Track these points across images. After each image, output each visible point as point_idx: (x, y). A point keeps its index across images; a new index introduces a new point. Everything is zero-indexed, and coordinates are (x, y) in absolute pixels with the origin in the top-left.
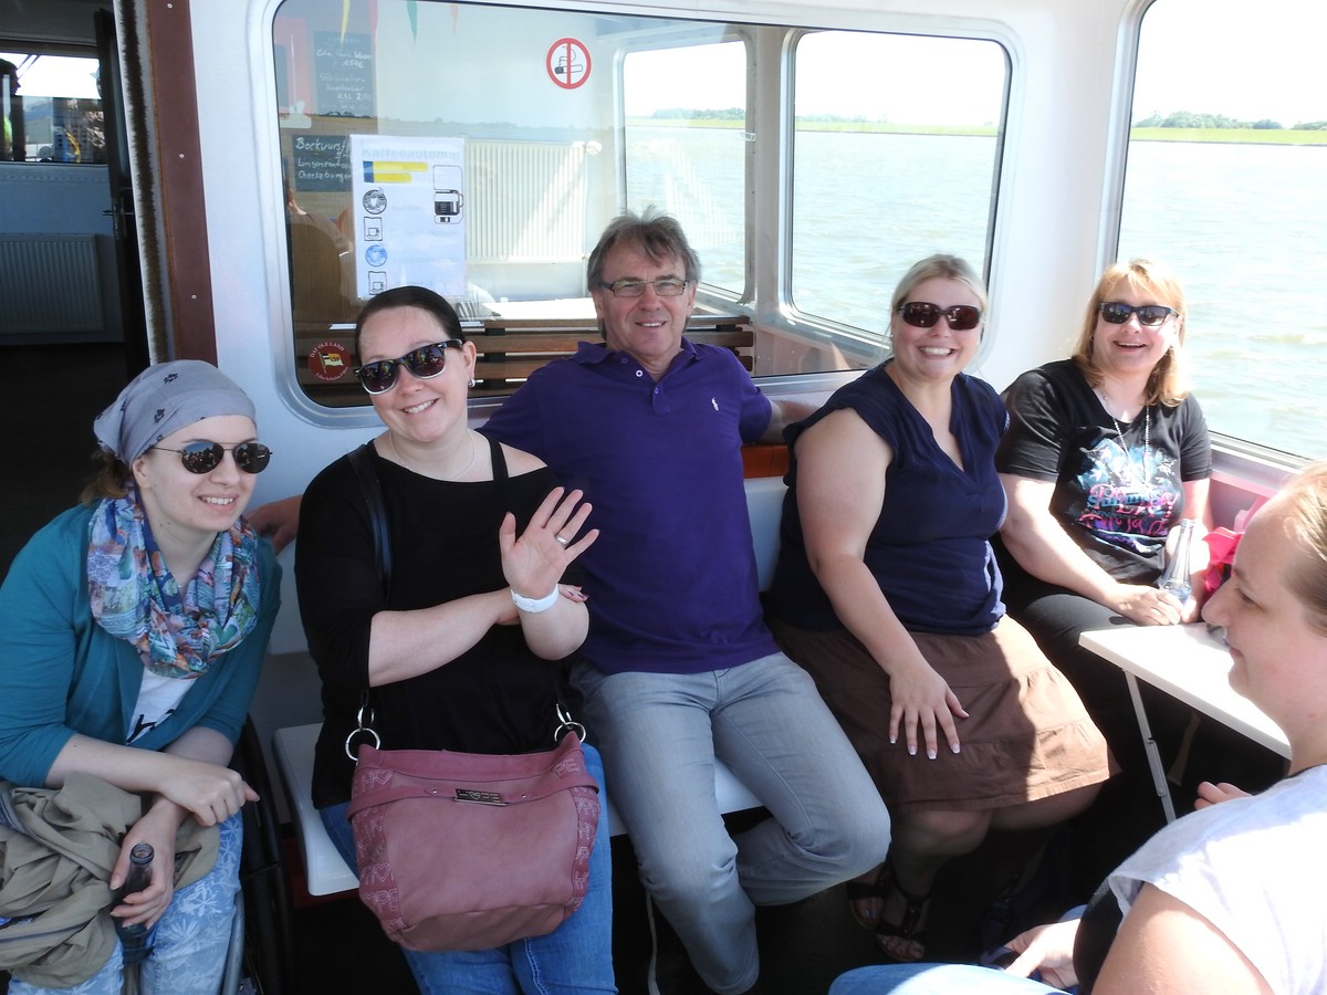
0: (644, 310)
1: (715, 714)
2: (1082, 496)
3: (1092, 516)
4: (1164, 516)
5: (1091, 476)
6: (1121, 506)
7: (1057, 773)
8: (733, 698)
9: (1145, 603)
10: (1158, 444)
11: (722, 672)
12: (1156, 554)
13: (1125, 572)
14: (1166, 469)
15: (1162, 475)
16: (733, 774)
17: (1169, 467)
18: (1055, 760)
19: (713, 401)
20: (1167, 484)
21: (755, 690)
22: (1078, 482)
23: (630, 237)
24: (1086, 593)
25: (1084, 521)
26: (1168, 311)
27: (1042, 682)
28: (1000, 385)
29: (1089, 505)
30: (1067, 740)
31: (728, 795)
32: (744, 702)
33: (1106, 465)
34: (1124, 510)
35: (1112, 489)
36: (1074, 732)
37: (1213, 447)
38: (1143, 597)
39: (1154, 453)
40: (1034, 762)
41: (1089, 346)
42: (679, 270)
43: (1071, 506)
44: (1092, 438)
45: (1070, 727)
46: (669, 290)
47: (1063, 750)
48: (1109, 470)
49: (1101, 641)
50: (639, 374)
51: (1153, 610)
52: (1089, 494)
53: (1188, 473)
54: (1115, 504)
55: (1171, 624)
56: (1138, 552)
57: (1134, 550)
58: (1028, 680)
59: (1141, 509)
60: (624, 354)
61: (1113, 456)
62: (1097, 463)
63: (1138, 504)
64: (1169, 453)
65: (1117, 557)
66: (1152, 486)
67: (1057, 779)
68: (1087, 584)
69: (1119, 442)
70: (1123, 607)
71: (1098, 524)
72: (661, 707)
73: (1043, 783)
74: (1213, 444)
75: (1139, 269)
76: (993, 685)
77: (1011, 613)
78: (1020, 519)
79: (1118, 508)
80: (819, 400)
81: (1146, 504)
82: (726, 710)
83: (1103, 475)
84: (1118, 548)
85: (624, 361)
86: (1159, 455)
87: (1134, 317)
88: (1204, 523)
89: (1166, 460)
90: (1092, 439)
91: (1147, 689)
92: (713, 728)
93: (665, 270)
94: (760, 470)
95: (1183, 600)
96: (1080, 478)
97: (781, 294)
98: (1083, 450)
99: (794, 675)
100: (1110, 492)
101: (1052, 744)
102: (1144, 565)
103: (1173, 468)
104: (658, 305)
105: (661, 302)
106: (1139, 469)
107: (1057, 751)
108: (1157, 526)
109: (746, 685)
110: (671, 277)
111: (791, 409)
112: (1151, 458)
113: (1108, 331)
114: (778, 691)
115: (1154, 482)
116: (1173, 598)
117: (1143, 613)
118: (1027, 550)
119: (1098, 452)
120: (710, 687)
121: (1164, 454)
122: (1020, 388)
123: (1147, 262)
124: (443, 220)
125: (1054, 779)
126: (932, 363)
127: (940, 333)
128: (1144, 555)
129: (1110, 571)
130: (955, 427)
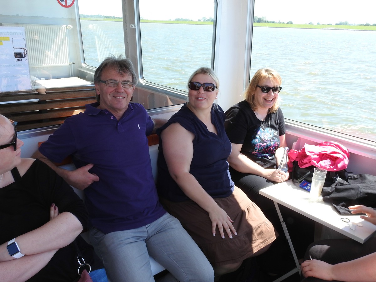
1: (147, 241)
5: (255, 141)
7: (261, 241)
8: (153, 234)
10: (272, 127)
11: (148, 225)
12: (273, 159)
13: (266, 165)
17: (276, 133)
18: (260, 236)
19: (138, 126)
20: (276, 139)
21: (161, 230)
23: (113, 65)
24: (256, 174)
27: (252, 209)
29: (255, 150)
30: (263, 228)
32: (157, 235)
37: (286, 123)
38: (274, 173)
40: (254, 239)
43: (249, 151)
45: (263, 224)
46: (127, 86)
47: (262, 232)
50: (112, 118)
52: (255, 147)
53: (281, 133)
56: (269, 159)
57: (268, 158)
58: (248, 209)
64: (275, 129)
67: (262, 243)
73: (257, 245)
74: (286, 122)
82: (151, 238)
84: (264, 158)
85: (107, 113)
86: (273, 130)
89: (275, 131)
92: (147, 246)
93: (126, 78)
97: (139, 76)
99: (173, 221)
100: (261, 146)
101: (259, 231)
102: (271, 163)
104: (123, 90)
107: (261, 233)
109: (157, 228)
110: (128, 81)
117: (275, 178)
120: (144, 232)
124: (18, 60)
125: (261, 243)
126: (199, 102)
127: (200, 92)
128: (271, 160)
129: (262, 166)
130: (213, 122)
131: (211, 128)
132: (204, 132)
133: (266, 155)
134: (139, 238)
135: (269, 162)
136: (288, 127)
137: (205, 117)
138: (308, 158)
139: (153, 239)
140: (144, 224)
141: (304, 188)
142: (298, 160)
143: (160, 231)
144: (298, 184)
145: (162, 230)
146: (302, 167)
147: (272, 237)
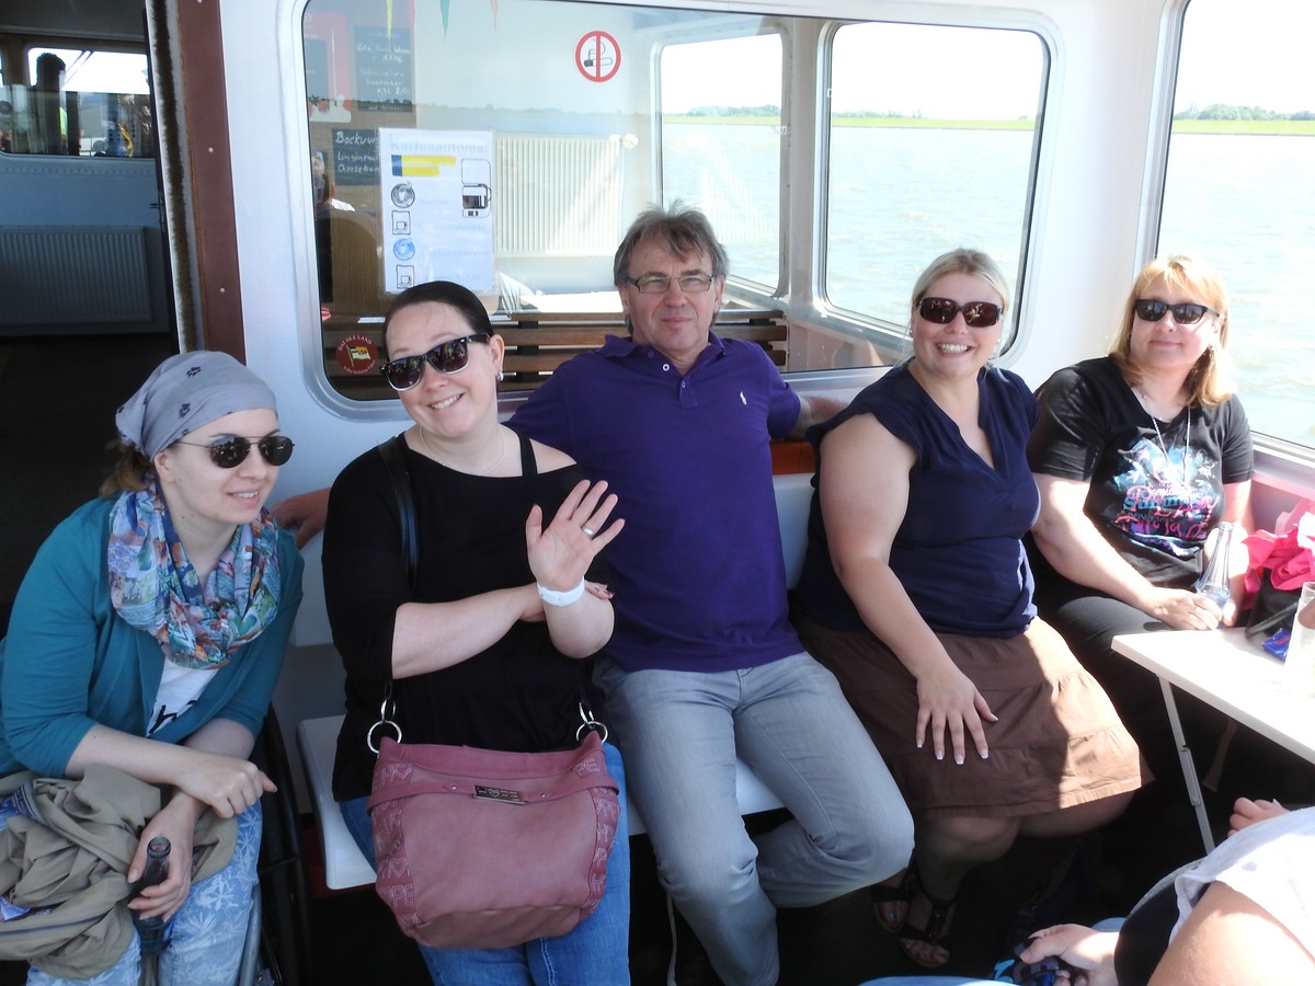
0: (669, 306)
1: (737, 714)
2: (1119, 498)
3: (1128, 518)
4: (1203, 520)
5: (1128, 478)
6: (1159, 508)
7: (1087, 781)
8: (755, 698)
9: (1182, 607)
10: (1199, 445)
11: (745, 671)
12: (1193, 557)
13: (1162, 575)
14: (1207, 472)
15: (1203, 478)
16: (755, 774)
17: (1209, 469)
18: (1086, 767)
19: (742, 395)
20: (1206, 487)
21: (777, 691)
22: (1114, 483)
23: (655, 233)
24: (1121, 597)
25: (1121, 523)
26: (1204, 309)
27: (1074, 687)
28: (1033, 383)
29: (1125, 507)
30: (1098, 747)
31: (749, 796)
32: (765, 702)
33: (1144, 466)
34: (1162, 512)
35: (1150, 491)
36: (1106, 738)
37: (1256, 448)
38: (1179, 601)
39: (1194, 455)
41: (1126, 344)
42: (706, 265)
43: (1106, 508)
44: (1131, 438)
45: (1102, 734)
46: (695, 286)
47: (1094, 757)
48: (1147, 471)
49: (1133, 645)
50: (666, 367)
51: (1192, 616)
52: (1125, 496)
53: (1230, 474)
54: (1153, 507)
55: (1208, 629)
56: (1175, 555)
57: (1171, 552)
58: (1060, 683)
59: (1179, 513)
60: (650, 347)
61: (1151, 456)
62: (1135, 464)
63: (1176, 508)
64: (1210, 454)
65: (1153, 561)
66: (1190, 489)
67: (1088, 786)
68: (1121, 587)
69: (1157, 443)
70: (1158, 612)
71: (1134, 527)
72: (683, 706)
73: (1076, 790)
75: (1176, 266)
76: (1022, 690)
77: (1042, 615)
78: (1055, 521)
79: (1155, 511)
80: (846, 397)
81: (1185, 507)
82: (749, 709)
83: (1140, 477)
84: (1155, 550)
85: (651, 354)
86: (1199, 456)
87: (1170, 315)
88: (1243, 525)
89: (1206, 462)
90: (1130, 441)
91: (1182, 696)
92: (736, 728)
93: (692, 264)
94: (788, 466)
95: (1221, 604)
96: (1116, 479)
97: (815, 288)
98: (1120, 451)
99: (819, 676)
100: (1147, 495)
101: (1083, 750)
102: (1181, 568)
103: (1213, 470)
104: (683, 301)
105: (686, 298)
106: (1179, 471)
107: (1089, 758)
108: (1193, 530)
109: (769, 684)
110: (697, 272)
111: (821, 406)
112: (1191, 460)
113: (1144, 330)
114: (802, 691)
115: (1194, 484)
116: (1210, 603)
117: (1179, 618)
118: (1060, 551)
119: (1135, 454)
120: (732, 686)
121: (1204, 456)
122: (1054, 385)
123: (1185, 259)
124: (470, 214)
125: (1083, 787)
126: (948, 361)
127: (956, 329)
128: (1181, 558)
129: (1146, 574)
130: (984, 422)
131: (974, 439)
132: (946, 447)
133: (1164, 541)
134: (715, 699)
135: (1173, 565)
136: (1262, 459)
137: (960, 404)
138: (1300, 558)
139: (753, 712)
140: (734, 666)
141: (1278, 652)
142: (1271, 566)
143: (777, 694)
144: (1262, 640)
145: (781, 693)
146: (1279, 588)
147: (1125, 778)
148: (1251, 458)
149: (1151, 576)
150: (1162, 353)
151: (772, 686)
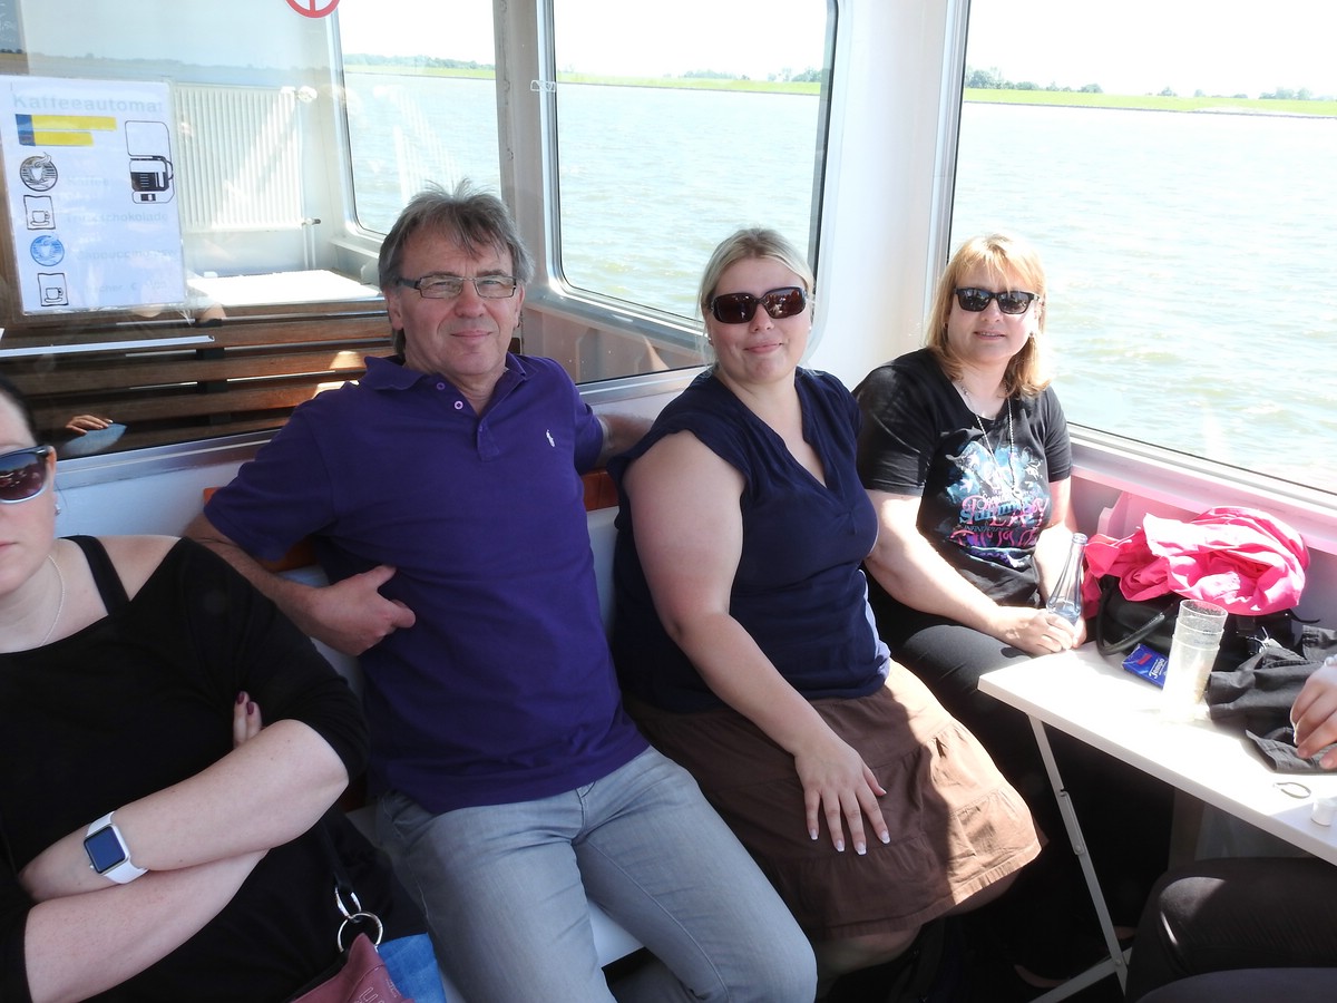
0: (463, 316)
1: (579, 844)
2: (953, 511)
3: (964, 532)
5: (962, 487)
6: (995, 518)
7: (987, 858)
8: (601, 820)
9: (1034, 629)
10: (1024, 443)
11: (586, 789)
14: (1033, 471)
15: (1031, 478)
17: (1036, 469)
18: (984, 842)
19: (548, 434)
20: (1036, 489)
21: (628, 807)
22: (948, 494)
23: (440, 220)
24: (967, 622)
25: (956, 538)
26: (1031, 297)
27: (952, 745)
29: (962, 521)
30: (994, 814)
32: (616, 824)
33: (976, 473)
34: (997, 522)
35: (985, 500)
36: (998, 803)
37: (1072, 440)
38: (1032, 622)
39: (1020, 454)
41: (942, 334)
42: (506, 265)
44: (958, 443)
45: (993, 797)
46: (494, 290)
47: (991, 828)
48: (979, 478)
50: (459, 405)
51: (1044, 637)
52: (961, 508)
54: (989, 517)
56: (1012, 567)
57: (1008, 565)
59: (1014, 519)
60: (439, 377)
61: (981, 461)
62: (968, 471)
63: (1011, 514)
64: (1035, 454)
65: (989, 574)
66: (1022, 493)
67: (988, 865)
68: (968, 611)
69: (984, 444)
70: (1010, 636)
71: (970, 539)
73: (973, 875)
74: (1074, 436)
75: (996, 248)
76: (903, 759)
79: (991, 521)
81: (1018, 513)
82: (595, 835)
83: (974, 485)
84: (993, 564)
86: (1025, 455)
87: (995, 304)
89: (1032, 461)
90: (958, 445)
92: (580, 863)
93: (487, 263)
96: (949, 489)
98: (950, 457)
100: (982, 504)
101: (977, 823)
103: (1040, 469)
104: (481, 309)
105: (484, 305)
106: (1007, 473)
107: (987, 830)
108: (1020, 535)
109: (615, 801)
110: (497, 273)
112: (1017, 459)
114: (657, 803)
115: (1024, 487)
117: (1034, 642)
119: (966, 459)
120: (571, 811)
121: (1030, 454)
124: (144, 198)
125: (985, 866)
128: (1021, 569)
132: (776, 466)
133: (1000, 553)
134: (552, 833)
135: (1013, 578)
136: (1079, 452)
138: (1155, 567)
139: (598, 839)
140: (572, 785)
141: (1142, 672)
142: (1118, 573)
143: (628, 811)
144: (1120, 660)
145: (633, 809)
146: (1132, 599)
147: (1027, 845)
148: (1069, 453)
149: (992, 593)
150: (987, 346)
151: (620, 802)
